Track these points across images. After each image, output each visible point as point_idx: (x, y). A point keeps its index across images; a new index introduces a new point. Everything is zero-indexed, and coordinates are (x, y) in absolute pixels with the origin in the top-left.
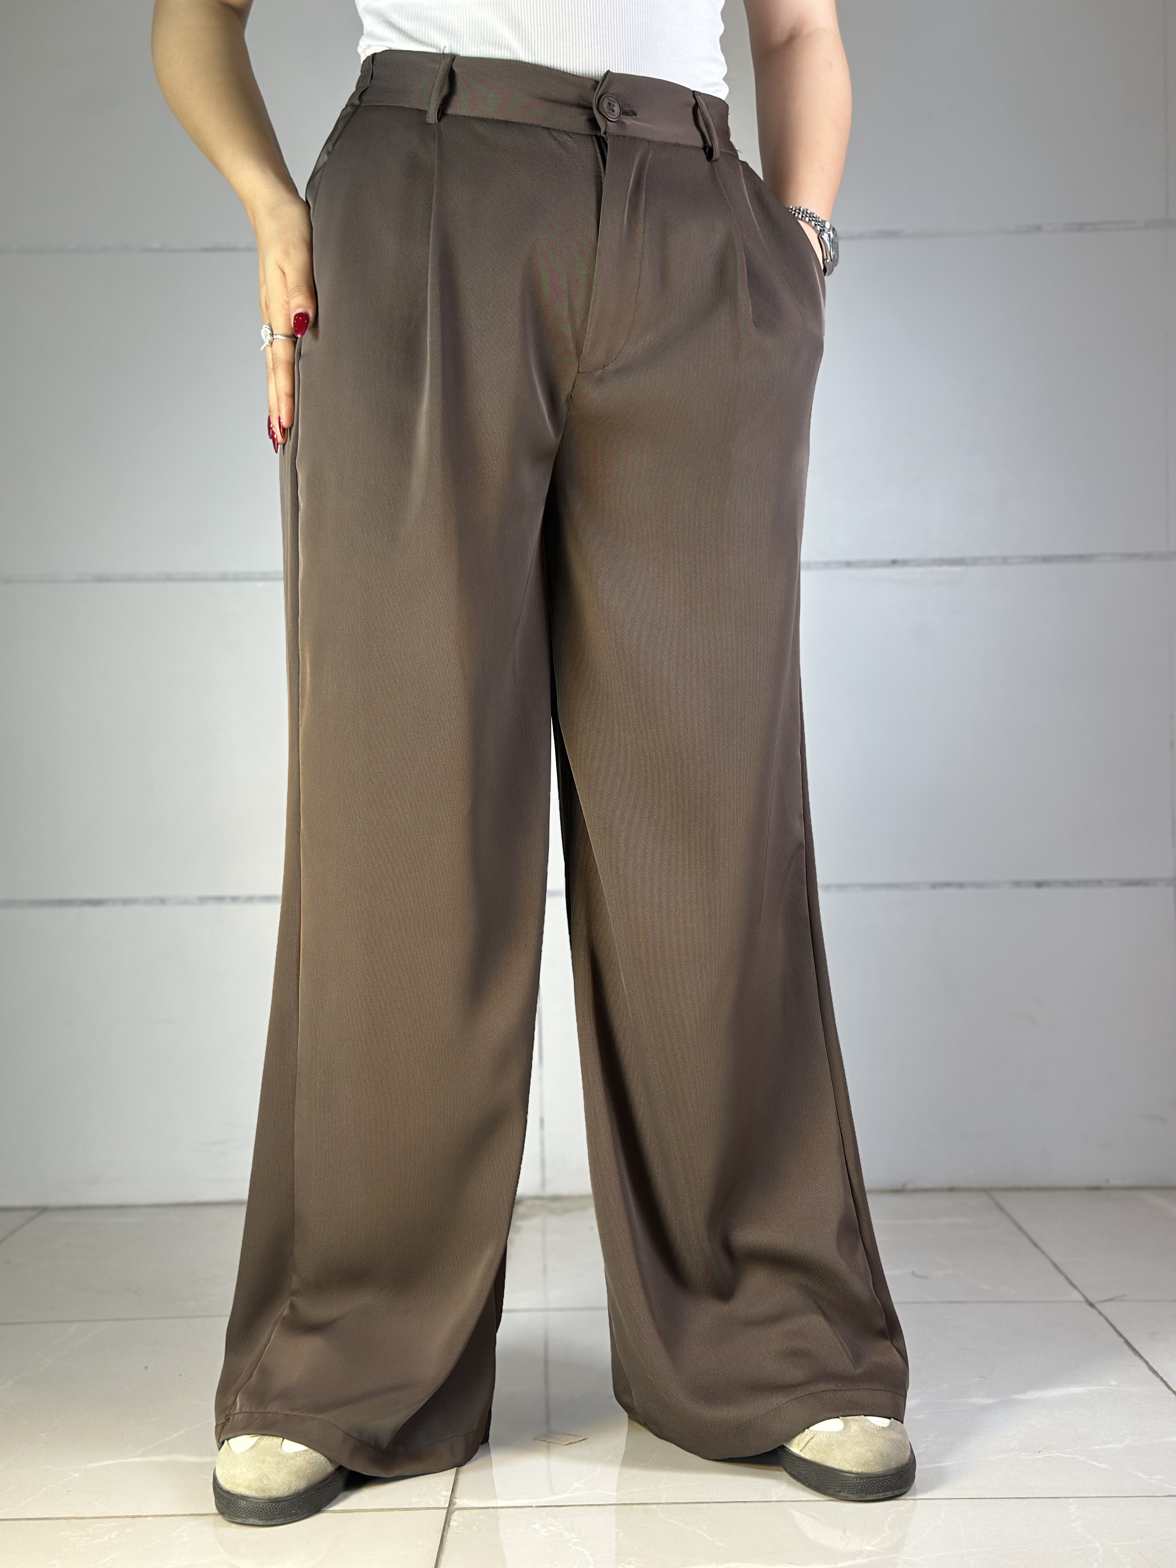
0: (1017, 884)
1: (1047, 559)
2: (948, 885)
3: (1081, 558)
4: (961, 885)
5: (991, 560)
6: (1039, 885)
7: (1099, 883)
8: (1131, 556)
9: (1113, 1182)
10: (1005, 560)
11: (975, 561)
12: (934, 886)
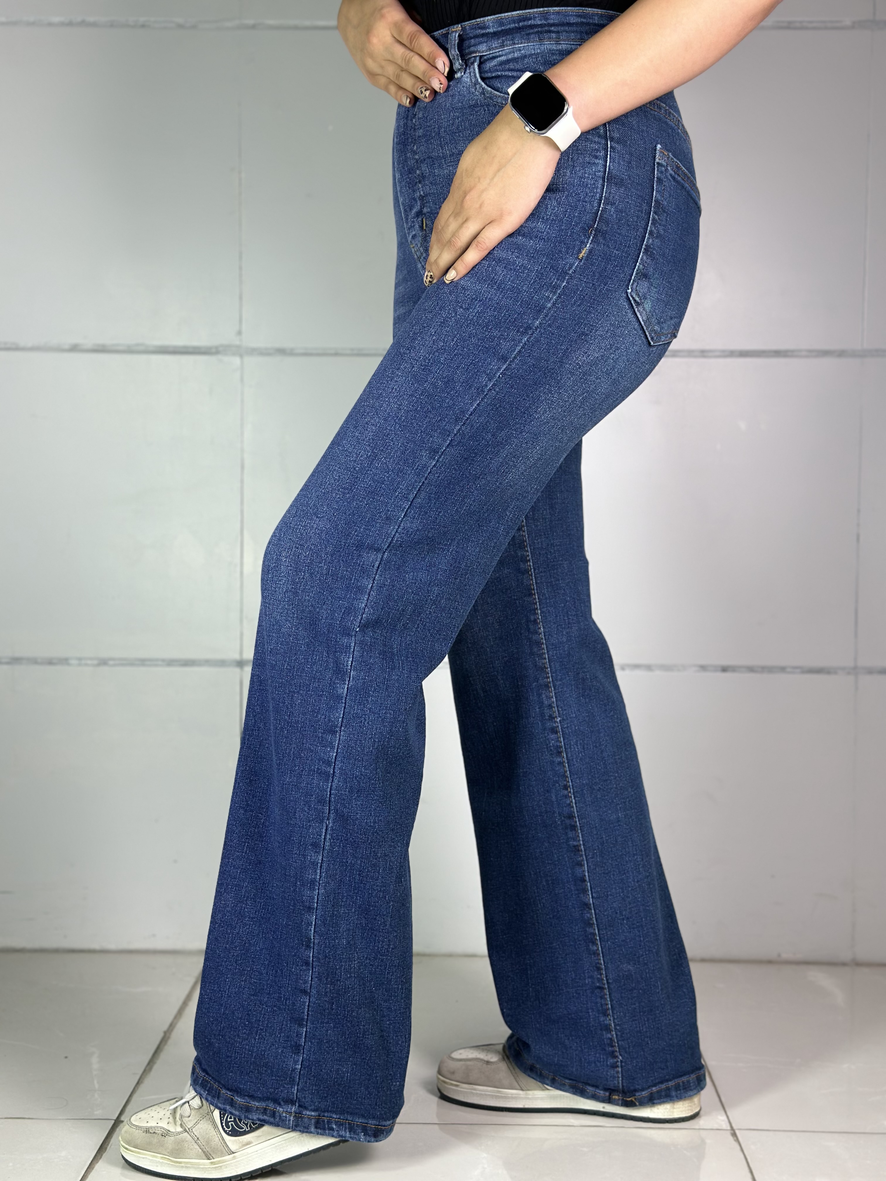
0: (703, 668)
1: (744, 354)
4: (649, 668)
6: (724, 669)
7: (783, 669)
8: (825, 353)
9: (785, 956)
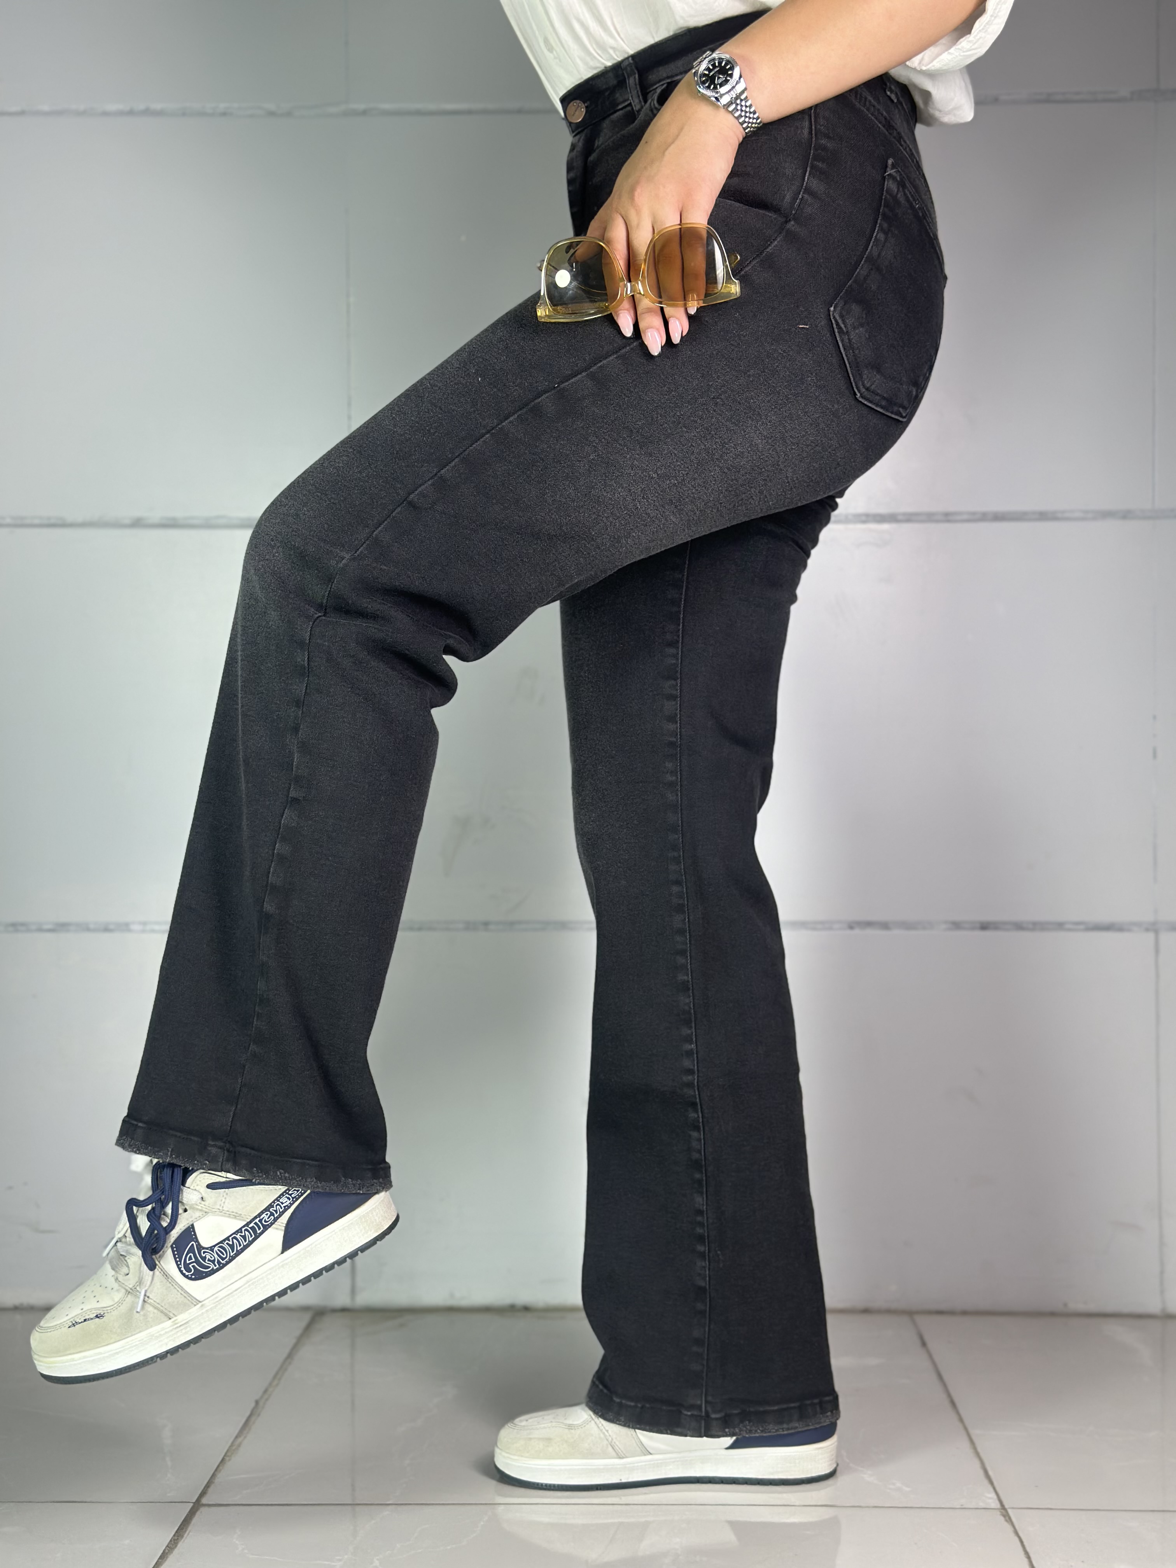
1: (1000, 517)
2: (869, 924)
3: (1043, 516)
4: (885, 926)
5: (929, 518)
6: (984, 926)
7: (1060, 926)
8: (1106, 515)
9: (1073, 1306)
10: (948, 517)
11: (909, 518)
12: (851, 926)
